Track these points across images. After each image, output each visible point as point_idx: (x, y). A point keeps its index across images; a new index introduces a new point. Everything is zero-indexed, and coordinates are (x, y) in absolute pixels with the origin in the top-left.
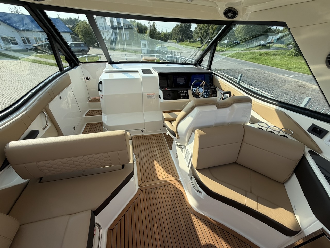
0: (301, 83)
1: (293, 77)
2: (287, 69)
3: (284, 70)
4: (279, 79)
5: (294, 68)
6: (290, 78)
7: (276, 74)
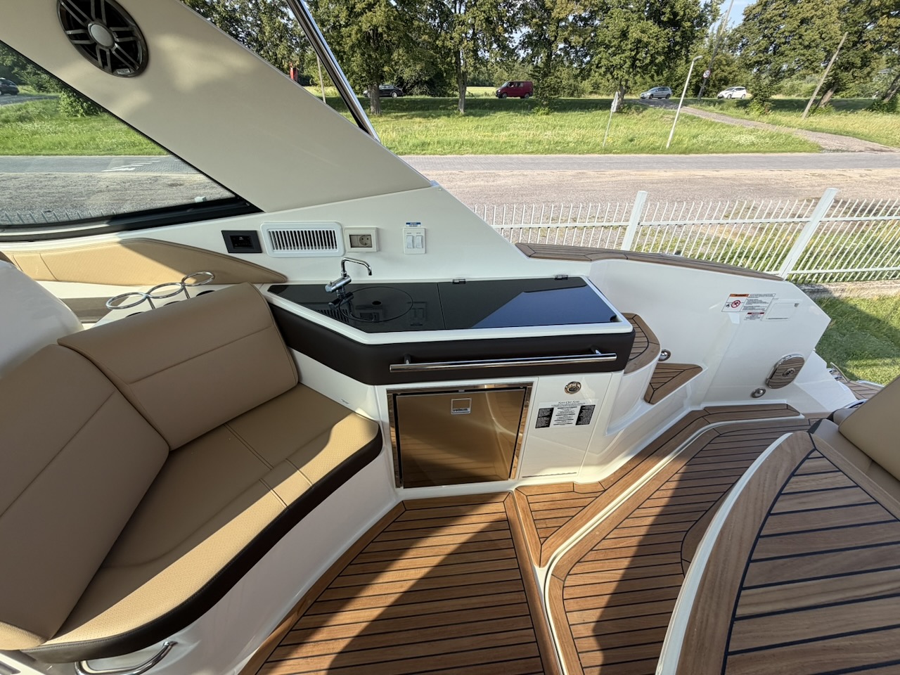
0: (166, 177)
1: (138, 170)
2: (103, 153)
3: (98, 156)
4: (107, 184)
5: (117, 146)
6: (134, 174)
7: (87, 174)
